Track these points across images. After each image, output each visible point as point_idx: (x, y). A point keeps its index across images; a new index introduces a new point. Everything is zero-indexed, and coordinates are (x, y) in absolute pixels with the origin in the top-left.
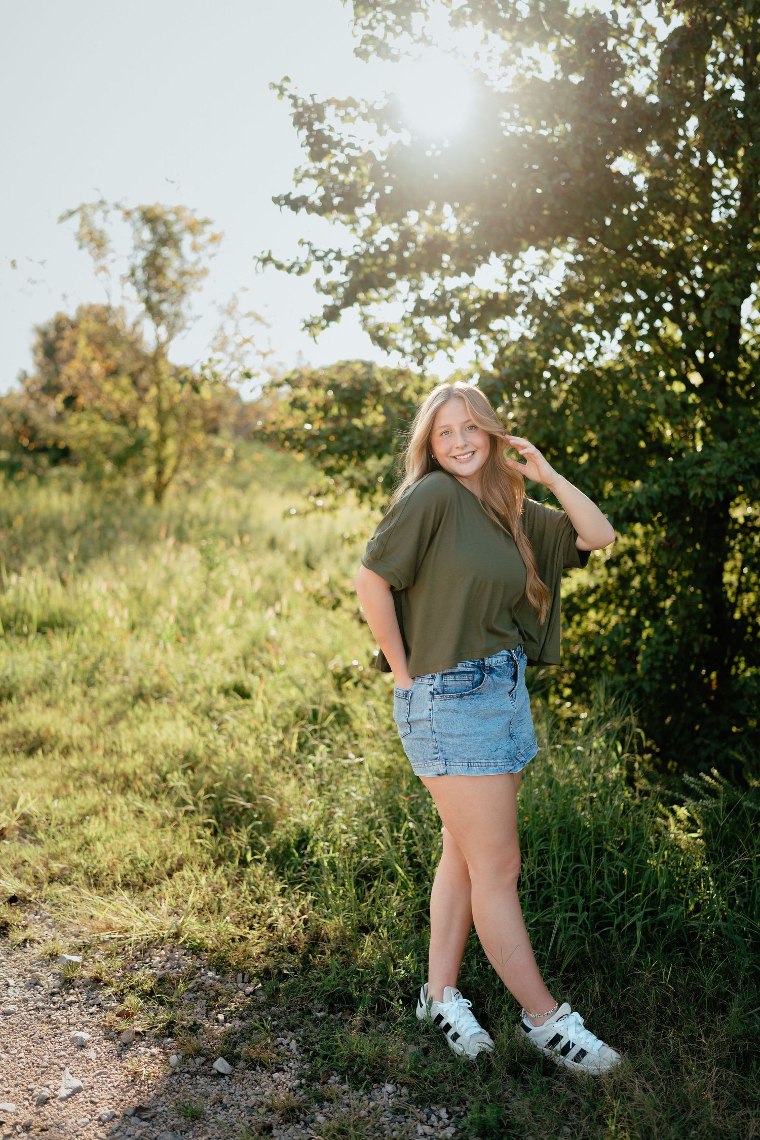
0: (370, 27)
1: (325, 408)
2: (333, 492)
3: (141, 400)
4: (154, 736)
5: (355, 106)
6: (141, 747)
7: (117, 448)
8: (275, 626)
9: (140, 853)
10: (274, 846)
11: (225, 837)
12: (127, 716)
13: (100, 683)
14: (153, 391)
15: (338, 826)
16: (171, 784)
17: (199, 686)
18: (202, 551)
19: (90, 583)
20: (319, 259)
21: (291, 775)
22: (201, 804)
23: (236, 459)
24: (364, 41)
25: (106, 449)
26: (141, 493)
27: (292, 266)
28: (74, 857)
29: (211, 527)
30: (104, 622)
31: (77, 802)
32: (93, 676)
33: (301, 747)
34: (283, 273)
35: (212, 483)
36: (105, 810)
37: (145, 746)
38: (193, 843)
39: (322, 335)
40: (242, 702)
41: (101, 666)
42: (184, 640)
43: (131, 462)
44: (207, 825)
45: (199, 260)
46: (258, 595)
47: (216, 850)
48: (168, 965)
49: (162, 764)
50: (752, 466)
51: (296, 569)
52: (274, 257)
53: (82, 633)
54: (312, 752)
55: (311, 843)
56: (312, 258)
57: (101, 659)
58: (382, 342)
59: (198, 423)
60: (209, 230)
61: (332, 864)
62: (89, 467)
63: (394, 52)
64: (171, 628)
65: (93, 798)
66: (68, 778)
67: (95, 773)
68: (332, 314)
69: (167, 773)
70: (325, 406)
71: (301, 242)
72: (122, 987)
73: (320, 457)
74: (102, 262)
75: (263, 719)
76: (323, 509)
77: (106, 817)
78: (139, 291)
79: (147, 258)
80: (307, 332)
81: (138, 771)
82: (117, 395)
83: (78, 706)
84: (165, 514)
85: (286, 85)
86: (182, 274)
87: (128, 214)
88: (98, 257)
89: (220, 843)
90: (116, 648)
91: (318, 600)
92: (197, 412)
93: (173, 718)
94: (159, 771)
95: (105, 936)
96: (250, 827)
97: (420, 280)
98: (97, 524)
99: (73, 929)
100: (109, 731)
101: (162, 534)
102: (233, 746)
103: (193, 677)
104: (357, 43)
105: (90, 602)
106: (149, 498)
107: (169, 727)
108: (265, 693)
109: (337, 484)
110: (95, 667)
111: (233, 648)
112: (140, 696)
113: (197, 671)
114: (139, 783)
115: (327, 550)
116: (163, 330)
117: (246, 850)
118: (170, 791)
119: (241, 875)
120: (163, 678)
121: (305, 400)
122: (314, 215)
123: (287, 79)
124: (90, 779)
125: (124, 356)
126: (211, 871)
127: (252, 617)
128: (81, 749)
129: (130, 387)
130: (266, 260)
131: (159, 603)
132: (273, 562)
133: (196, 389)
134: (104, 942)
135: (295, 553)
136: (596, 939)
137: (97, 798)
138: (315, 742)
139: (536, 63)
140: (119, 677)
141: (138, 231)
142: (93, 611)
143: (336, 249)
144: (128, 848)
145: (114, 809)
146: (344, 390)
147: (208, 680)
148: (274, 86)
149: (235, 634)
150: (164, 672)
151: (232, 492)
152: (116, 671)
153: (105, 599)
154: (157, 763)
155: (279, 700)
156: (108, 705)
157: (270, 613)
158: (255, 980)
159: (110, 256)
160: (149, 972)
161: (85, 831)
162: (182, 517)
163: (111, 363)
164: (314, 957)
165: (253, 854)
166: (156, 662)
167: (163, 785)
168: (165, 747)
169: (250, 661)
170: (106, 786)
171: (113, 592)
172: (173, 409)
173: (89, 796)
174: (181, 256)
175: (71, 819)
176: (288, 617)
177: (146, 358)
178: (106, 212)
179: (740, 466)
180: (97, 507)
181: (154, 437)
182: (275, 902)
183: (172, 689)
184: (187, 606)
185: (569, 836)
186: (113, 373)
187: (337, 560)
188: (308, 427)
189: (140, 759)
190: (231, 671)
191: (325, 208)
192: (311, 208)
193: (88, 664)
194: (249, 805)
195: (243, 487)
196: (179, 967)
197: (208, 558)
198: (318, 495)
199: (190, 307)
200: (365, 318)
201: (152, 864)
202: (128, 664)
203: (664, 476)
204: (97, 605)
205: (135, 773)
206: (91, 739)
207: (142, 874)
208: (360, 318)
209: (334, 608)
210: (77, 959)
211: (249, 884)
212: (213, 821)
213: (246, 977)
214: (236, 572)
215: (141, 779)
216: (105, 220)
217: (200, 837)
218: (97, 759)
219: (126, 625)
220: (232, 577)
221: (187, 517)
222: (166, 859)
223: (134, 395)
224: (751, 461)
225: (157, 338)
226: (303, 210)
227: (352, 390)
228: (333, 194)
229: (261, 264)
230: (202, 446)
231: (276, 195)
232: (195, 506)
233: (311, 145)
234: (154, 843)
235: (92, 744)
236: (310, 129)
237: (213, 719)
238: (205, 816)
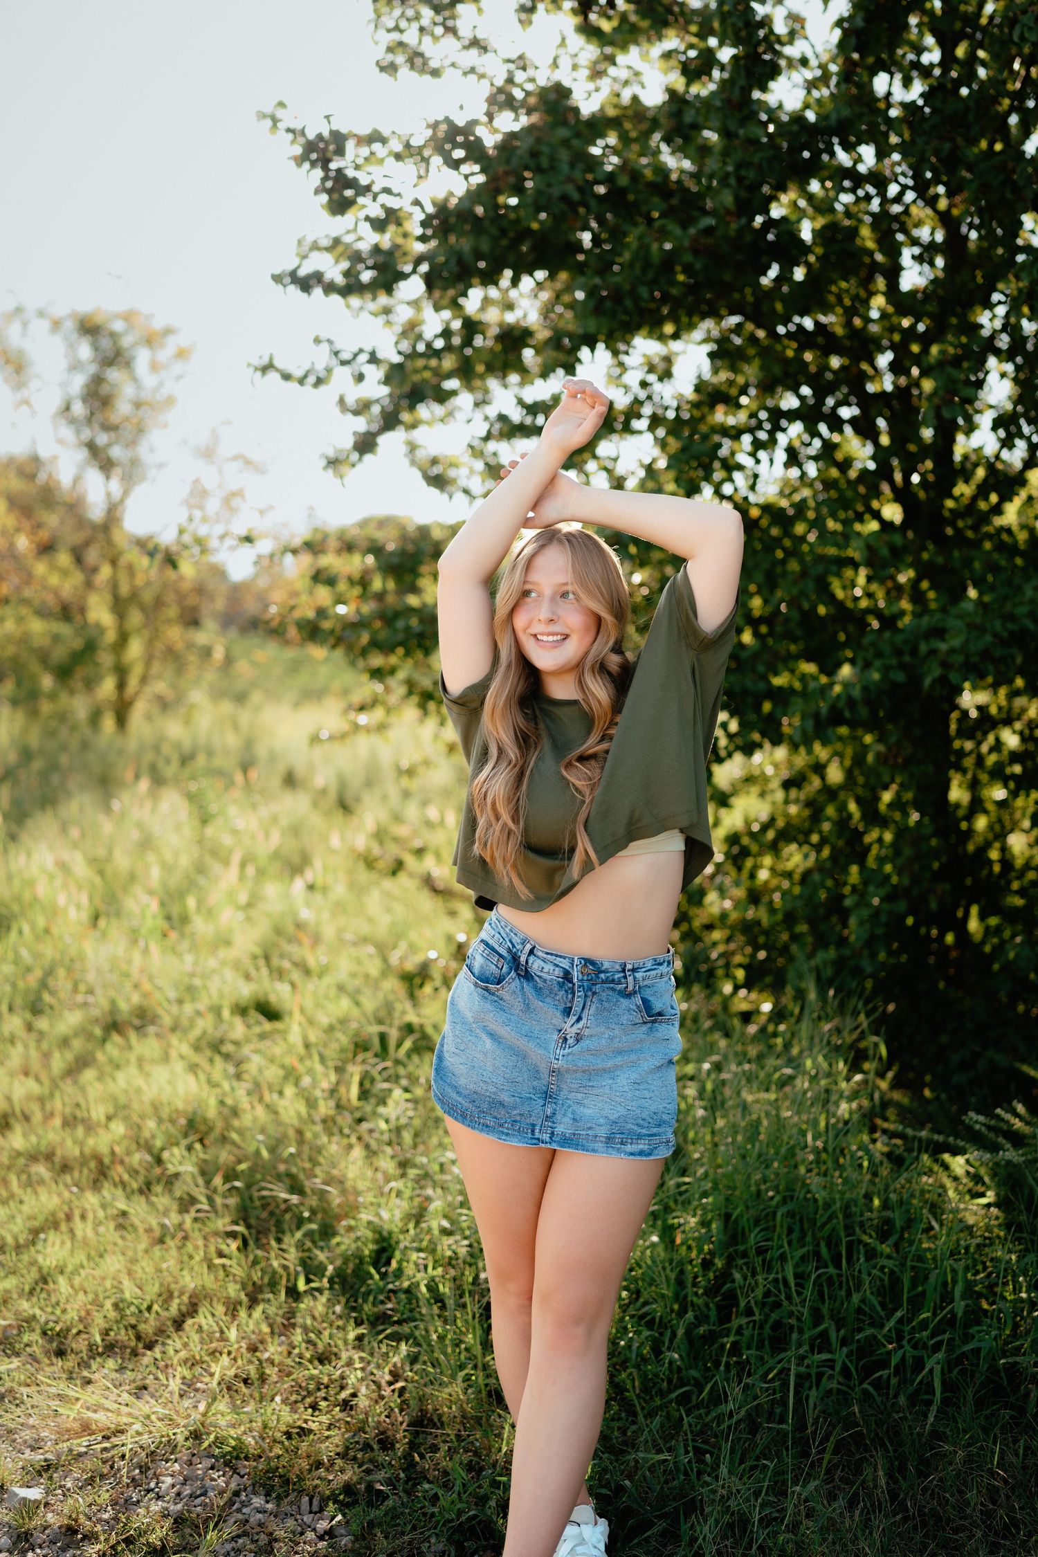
0: (397, 28)
1: (363, 582)
2: (384, 703)
3: (89, 585)
4: (139, 1091)
5: (383, 141)
6: (119, 1110)
7: (59, 654)
8: (308, 904)
9: (129, 1290)
10: (339, 1262)
11: (260, 1253)
12: (94, 1060)
13: (51, 1007)
14: (105, 572)
15: (436, 1223)
16: (171, 1169)
17: (201, 1006)
18: (191, 797)
19: (29, 855)
20: (343, 363)
21: (353, 1140)
22: (219, 1200)
23: (229, 661)
24: (390, 50)
25: (43, 658)
26: (95, 718)
27: (306, 376)
28: (25, 1305)
29: (201, 760)
30: (53, 912)
31: (26, 1208)
32: (39, 998)
33: (364, 1094)
34: (294, 385)
35: (198, 696)
36: (69, 1218)
37: (125, 1107)
38: (211, 1266)
39: (352, 475)
40: (267, 1026)
41: (51, 983)
42: (173, 935)
43: (80, 673)
44: (233, 1235)
45: (161, 384)
46: (276, 855)
47: (249, 1277)
48: (187, 1491)
49: (153, 1136)
50: (1012, 633)
51: (327, 814)
52: (277, 363)
53: (20, 932)
54: (383, 1101)
55: (398, 1255)
56: (334, 362)
57: (49, 972)
58: (439, 481)
59: (172, 612)
60: (172, 345)
61: (432, 1287)
62: (19, 684)
63: (434, 64)
64: (154, 917)
65: (48, 1200)
66: (9, 1168)
67: (49, 1157)
68: (365, 444)
69: (162, 1149)
70: (362, 578)
71: (317, 341)
72: (112, 1541)
73: (364, 653)
74: (25, 393)
75: (301, 1050)
76: (368, 729)
77: (71, 1231)
78: (78, 432)
79: (87, 385)
80: (330, 471)
81: (117, 1149)
82: (54, 580)
83: (19, 1048)
84: (132, 744)
85: (280, 113)
86: (138, 405)
87: (56, 325)
88: (19, 386)
89: (255, 1262)
90: (73, 952)
91: (370, 862)
92: (170, 597)
93: (166, 1058)
94: (149, 1148)
95: (80, 1444)
96: (299, 1235)
97: (486, 391)
98: (37, 764)
99: (27, 1435)
100: (68, 1087)
101: (129, 775)
102: (261, 1100)
103: (191, 990)
104: (380, 53)
105: (31, 883)
106: (108, 723)
107: (160, 1074)
108: (302, 1010)
109: (388, 690)
110: (43, 985)
111: (246, 941)
112: (114, 1026)
113: (197, 982)
114: (120, 1169)
115: (369, 783)
116: (115, 486)
117: (297, 1274)
118: (171, 1180)
119: (290, 1314)
120: (146, 995)
121: (334, 571)
122: (335, 298)
123: (281, 104)
124: (41, 1170)
125: (62, 522)
126: (243, 1314)
127: (272, 890)
128: (27, 1118)
129: (72, 567)
130: (266, 368)
131: (132, 878)
132: (296, 805)
133: (171, 561)
134: (80, 1455)
135: (324, 792)
136: (865, 1392)
137: (55, 1200)
138: (386, 1085)
139: (637, 74)
140: (80, 998)
141: (72, 347)
142: (36, 899)
143: (368, 348)
144: (108, 1284)
145: (83, 1217)
146: (392, 554)
147: (214, 993)
148: (262, 116)
149: (249, 919)
150: (147, 986)
151: (226, 707)
152: (75, 990)
153: (52, 877)
154: (146, 1134)
155: (324, 1020)
156: (65, 1042)
157: (299, 885)
158: (331, 1506)
159: (34, 384)
160: (156, 1507)
161: (40, 1259)
162: (157, 748)
163: (44, 535)
164: (422, 1457)
165: (308, 1281)
166: (135, 972)
167: (158, 1171)
168: (156, 1107)
169: (275, 961)
170: (68, 1178)
171: (63, 866)
172: (134, 596)
173: (44, 1197)
174: (135, 379)
175: (16, 1239)
176: (325, 890)
177: (94, 527)
178: (25, 325)
179: (995, 635)
180: (34, 740)
181: (111, 636)
182: (350, 1363)
183: (160, 1011)
184: (174, 881)
185: (801, 1220)
186: (46, 549)
187: (385, 798)
188: (341, 609)
189: (118, 1128)
190: (248, 977)
191: (351, 288)
192: (330, 288)
193: (33, 979)
194: (295, 1199)
195: (241, 698)
196: (204, 1494)
197: (201, 807)
198: (362, 708)
199: (152, 450)
200: (412, 447)
201: (149, 1308)
202: (91, 977)
203: (879, 655)
204: (42, 890)
205: (113, 1153)
206: (41, 1100)
207: (134, 1327)
208: (404, 449)
209: (394, 873)
210: (34, 1494)
211: (306, 1330)
212: (240, 1229)
213: (316, 1502)
214: (240, 824)
215: (122, 1162)
216: (24, 334)
217: (221, 1255)
218: (53, 1134)
219: (85, 916)
220: (235, 832)
221: (166, 749)
222: (171, 1296)
223: (78, 578)
224: (1010, 626)
225: (109, 495)
226: (318, 292)
227: (402, 553)
228: (360, 267)
229: (259, 374)
230: (180, 646)
231: (277, 272)
232: (174, 729)
233: (329, 192)
234: (150, 1269)
235: (43, 1109)
236: (325, 168)
237: (227, 1057)
238: (227, 1220)
